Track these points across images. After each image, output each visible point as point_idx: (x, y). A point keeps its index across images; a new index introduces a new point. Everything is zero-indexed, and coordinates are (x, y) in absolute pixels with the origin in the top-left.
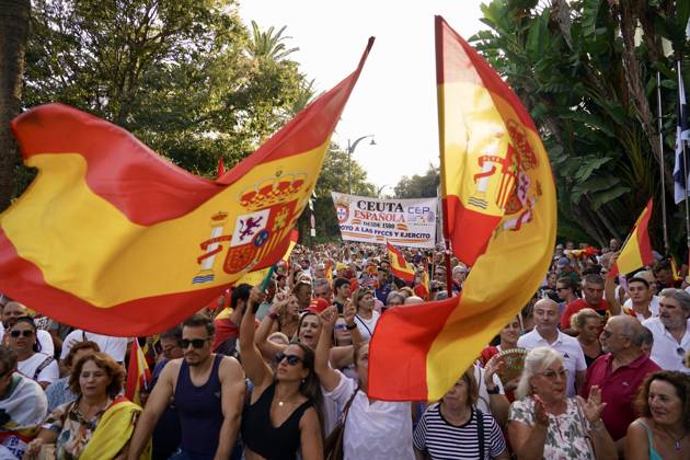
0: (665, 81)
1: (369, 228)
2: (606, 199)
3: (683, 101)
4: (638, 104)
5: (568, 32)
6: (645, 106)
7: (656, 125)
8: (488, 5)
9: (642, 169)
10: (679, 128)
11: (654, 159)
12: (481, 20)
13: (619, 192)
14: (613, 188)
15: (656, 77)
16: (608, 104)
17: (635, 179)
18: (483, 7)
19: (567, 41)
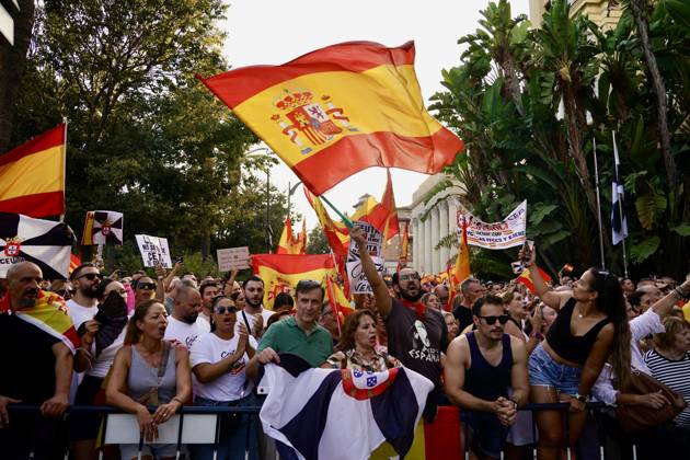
0: (600, 146)
1: (482, 237)
2: (553, 240)
3: (617, 162)
4: (577, 162)
5: (519, 99)
6: (583, 165)
7: (593, 181)
8: (448, 71)
9: (578, 215)
10: (614, 184)
11: (588, 209)
12: (442, 83)
13: (563, 236)
14: (558, 232)
15: (592, 141)
16: (552, 161)
17: (573, 225)
18: (444, 72)
19: (518, 107)
